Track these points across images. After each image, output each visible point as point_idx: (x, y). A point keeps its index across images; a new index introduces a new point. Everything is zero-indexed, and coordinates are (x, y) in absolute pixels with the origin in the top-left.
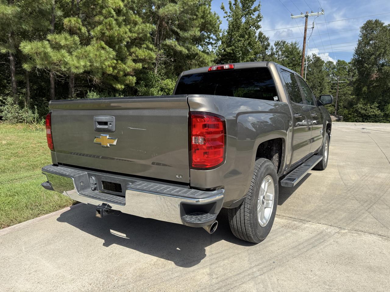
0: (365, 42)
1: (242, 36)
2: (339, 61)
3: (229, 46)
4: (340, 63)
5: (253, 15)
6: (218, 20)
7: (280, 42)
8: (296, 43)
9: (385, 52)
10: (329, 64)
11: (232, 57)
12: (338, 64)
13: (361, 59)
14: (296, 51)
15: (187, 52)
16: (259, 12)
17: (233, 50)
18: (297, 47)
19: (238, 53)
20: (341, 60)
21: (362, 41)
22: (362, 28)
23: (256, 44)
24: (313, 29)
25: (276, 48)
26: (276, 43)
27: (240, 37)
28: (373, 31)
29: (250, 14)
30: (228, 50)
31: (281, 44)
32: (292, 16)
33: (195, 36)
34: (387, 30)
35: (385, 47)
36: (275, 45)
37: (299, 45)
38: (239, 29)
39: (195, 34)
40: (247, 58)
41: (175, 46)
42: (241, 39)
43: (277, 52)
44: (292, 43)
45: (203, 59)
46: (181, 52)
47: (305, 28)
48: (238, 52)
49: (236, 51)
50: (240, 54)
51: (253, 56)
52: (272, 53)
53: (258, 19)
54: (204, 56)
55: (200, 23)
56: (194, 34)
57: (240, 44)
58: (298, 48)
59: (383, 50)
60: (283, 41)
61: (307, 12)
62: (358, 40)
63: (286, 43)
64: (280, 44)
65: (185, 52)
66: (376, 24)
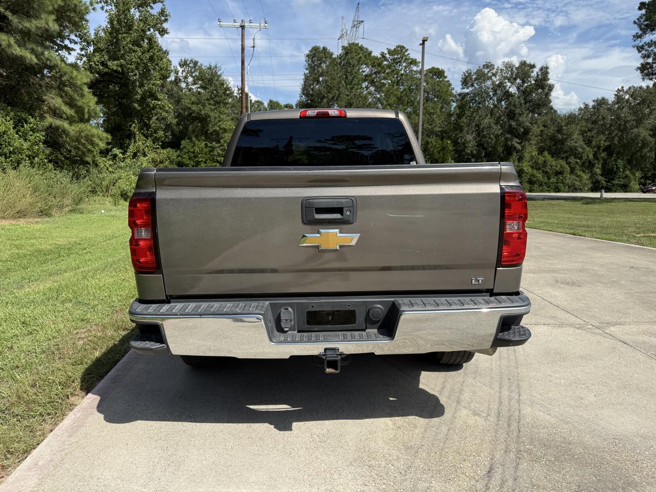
0: (314, 78)
1: (136, 43)
2: (271, 101)
3: (114, 58)
4: (273, 105)
5: (152, 8)
6: (92, 8)
7: (188, 62)
8: (216, 67)
9: (339, 95)
10: (258, 106)
11: (121, 79)
12: (271, 106)
13: (309, 102)
14: (217, 80)
15: (35, 60)
16: (164, 5)
17: (121, 66)
18: (219, 73)
19: (132, 74)
20: (274, 100)
21: (308, 75)
22: (308, 56)
23: (161, 60)
24: (255, 48)
25: (183, 71)
26: (182, 61)
27: (133, 45)
28: (321, 63)
29: (147, 6)
30: (113, 65)
31: (191, 65)
32: (220, 22)
33: (47, 30)
34: (337, 63)
35: (339, 88)
36: (180, 66)
37: (222, 71)
38: (130, 29)
39: (48, 25)
40: (149, 85)
41: (9, 45)
42: (136, 48)
43: (186, 77)
44: (211, 66)
45: (71, 78)
46: (21, 59)
47: (242, 45)
48: (132, 72)
49: (129, 68)
50: (135, 75)
51: (159, 82)
52: (176, 79)
53: (163, 18)
54: (72, 73)
55: (56, 6)
56: (46, 26)
57: (134, 57)
58: (220, 75)
59: (337, 93)
60: (194, 61)
61: (242, 20)
62: (303, 73)
63: (199, 64)
64: (189, 64)
65: (31, 59)
66: (325, 53)
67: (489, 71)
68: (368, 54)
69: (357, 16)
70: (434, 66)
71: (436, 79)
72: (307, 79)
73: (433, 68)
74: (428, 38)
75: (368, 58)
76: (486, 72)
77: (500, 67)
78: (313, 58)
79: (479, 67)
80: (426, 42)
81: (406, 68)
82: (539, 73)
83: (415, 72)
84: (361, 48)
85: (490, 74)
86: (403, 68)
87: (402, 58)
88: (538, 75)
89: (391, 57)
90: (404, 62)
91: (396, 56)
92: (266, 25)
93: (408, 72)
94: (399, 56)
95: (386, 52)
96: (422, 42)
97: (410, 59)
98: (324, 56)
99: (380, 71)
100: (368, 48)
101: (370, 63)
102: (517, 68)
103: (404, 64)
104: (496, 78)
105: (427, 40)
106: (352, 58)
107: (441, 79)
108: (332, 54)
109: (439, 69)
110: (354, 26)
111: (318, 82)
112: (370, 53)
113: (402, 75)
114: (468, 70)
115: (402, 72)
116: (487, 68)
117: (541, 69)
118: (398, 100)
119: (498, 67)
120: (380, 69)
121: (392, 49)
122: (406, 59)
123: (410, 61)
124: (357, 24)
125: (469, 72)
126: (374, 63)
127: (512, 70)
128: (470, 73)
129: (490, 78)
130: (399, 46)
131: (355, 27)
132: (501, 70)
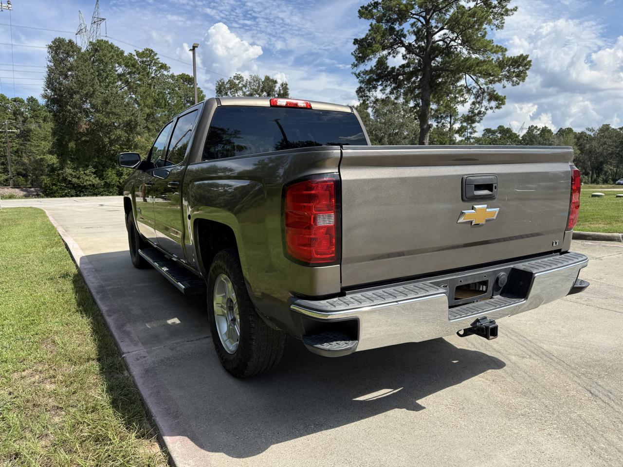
0: (60, 72)
13: (56, 96)
21: (53, 68)
22: (50, 47)
28: (67, 56)
34: (86, 59)
35: (93, 84)
59: (91, 89)
66: (72, 47)
67: (240, 82)
68: (120, 53)
69: (96, 13)
70: (184, 73)
71: (187, 85)
72: (51, 71)
73: (183, 75)
74: (198, 44)
75: (120, 57)
76: (237, 83)
77: (249, 80)
78: (57, 50)
79: (230, 78)
80: (196, 48)
81: (156, 72)
82: (281, 89)
83: (166, 76)
84: (112, 46)
85: (240, 85)
86: (154, 72)
87: (151, 62)
88: (280, 90)
89: (140, 59)
90: (153, 66)
91: (145, 59)
92: (10, 6)
93: (159, 75)
94: (148, 59)
95: (134, 53)
96: (192, 48)
97: (160, 63)
98: (72, 50)
99: (135, 72)
100: (119, 47)
101: (123, 63)
102: (263, 82)
103: (154, 68)
104: (246, 89)
105: (197, 47)
106: (104, 56)
107: (192, 86)
108: (80, 49)
109: (189, 76)
110: (95, 22)
111: (66, 77)
112: (122, 53)
113: (153, 78)
114: (221, 80)
115: (153, 75)
116: (238, 79)
117: (282, 85)
118: (155, 102)
119: (247, 80)
120: (134, 70)
121: (141, 51)
122: (155, 63)
123: (160, 65)
124: (98, 21)
125: (222, 81)
126: (128, 63)
127: (259, 83)
128: (224, 82)
129: (241, 89)
130: (147, 50)
131: (96, 24)
132: (250, 82)
